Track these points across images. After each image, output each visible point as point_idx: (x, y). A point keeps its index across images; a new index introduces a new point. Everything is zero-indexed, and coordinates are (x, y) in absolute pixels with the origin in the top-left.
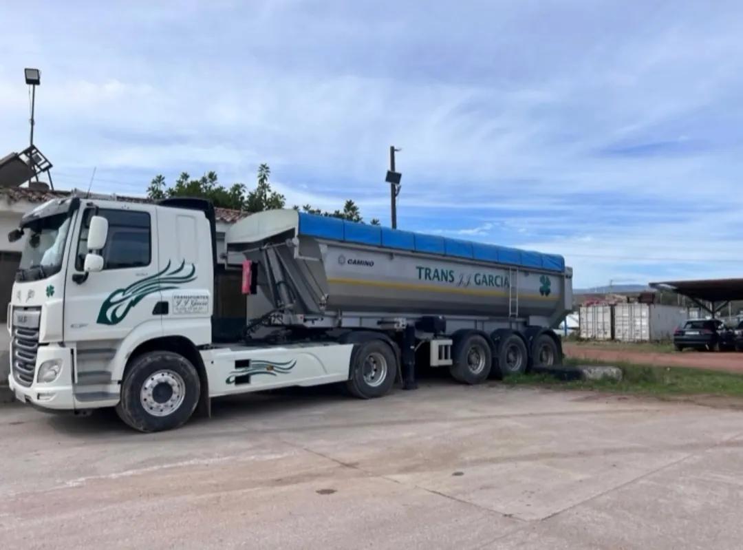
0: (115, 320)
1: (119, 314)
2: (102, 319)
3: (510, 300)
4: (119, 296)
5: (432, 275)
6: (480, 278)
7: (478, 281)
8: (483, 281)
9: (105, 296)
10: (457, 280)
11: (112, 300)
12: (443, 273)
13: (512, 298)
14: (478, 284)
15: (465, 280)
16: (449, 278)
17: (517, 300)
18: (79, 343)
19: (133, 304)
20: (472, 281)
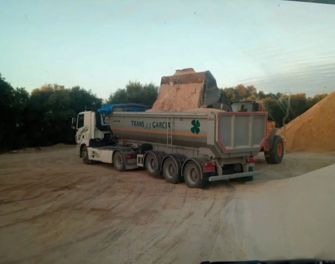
3: (167, 137)
5: (136, 124)
6: (155, 124)
7: (154, 126)
8: (156, 125)
10: (145, 126)
12: (140, 122)
13: (168, 136)
14: (154, 127)
15: (149, 126)
16: (142, 125)
17: (171, 137)
19: (81, 136)
20: (152, 126)
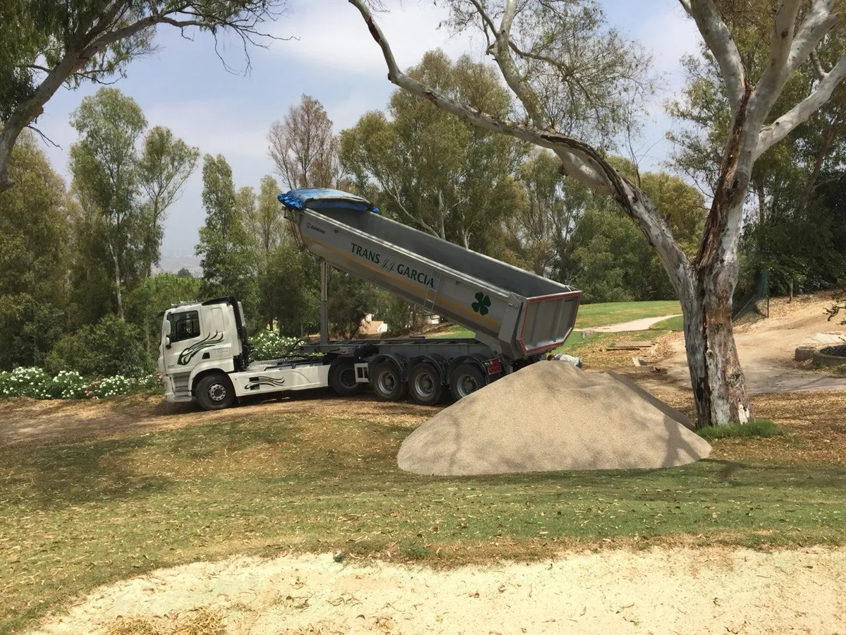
0: (185, 363)
1: (187, 361)
2: (180, 362)
4: (186, 352)
7: (400, 271)
9: (180, 353)
10: (381, 262)
11: (183, 354)
16: (375, 259)
18: (174, 374)
19: (193, 355)
